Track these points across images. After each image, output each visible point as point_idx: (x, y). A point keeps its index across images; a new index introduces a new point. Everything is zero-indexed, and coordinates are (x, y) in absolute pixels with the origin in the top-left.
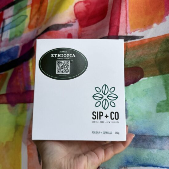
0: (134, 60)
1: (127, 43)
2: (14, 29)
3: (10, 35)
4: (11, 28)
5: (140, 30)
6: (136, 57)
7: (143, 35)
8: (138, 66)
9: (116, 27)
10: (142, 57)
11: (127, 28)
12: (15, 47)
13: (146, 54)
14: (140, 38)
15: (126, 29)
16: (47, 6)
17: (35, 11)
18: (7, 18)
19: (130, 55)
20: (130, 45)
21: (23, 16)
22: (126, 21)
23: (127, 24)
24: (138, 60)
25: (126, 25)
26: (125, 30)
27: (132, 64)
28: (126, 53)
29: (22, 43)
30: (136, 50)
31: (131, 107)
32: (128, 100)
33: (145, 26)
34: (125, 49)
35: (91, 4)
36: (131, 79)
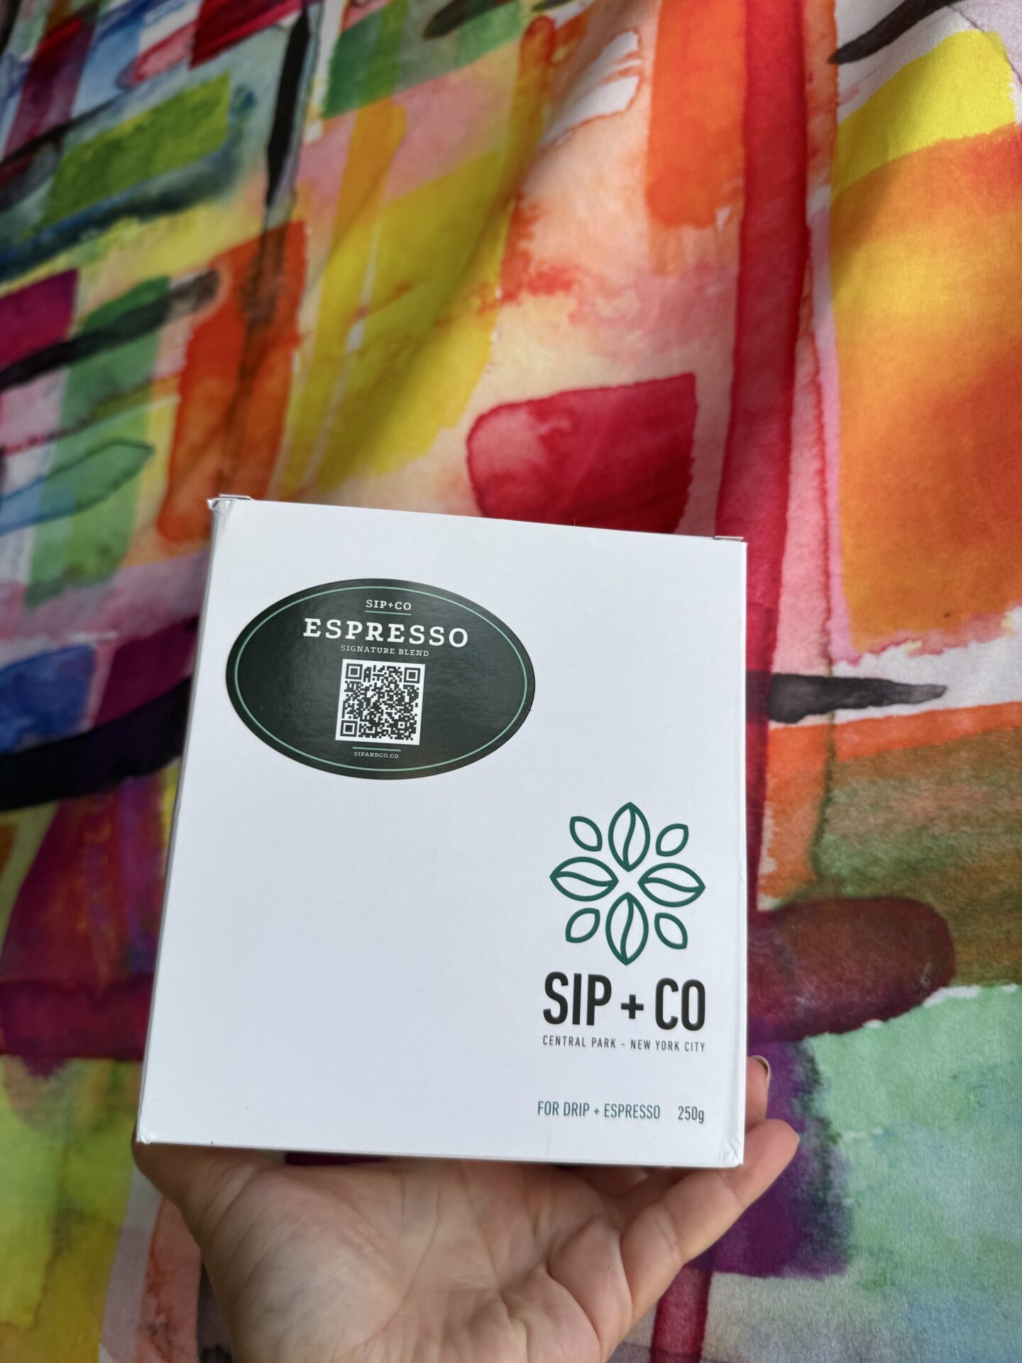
0: (884, 851)
1: (833, 727)
2: (62, 529)
3: (38, 562)
4: (40, 518)
5: (918, 644)
6: (899, 828)
7: (940, 681)
8: (909, 895)
9: (755, 616)
10: (936, 831)
11: (831, 625)
12: (64, 650)
13: (967, 818)
14: (917, 694)
15: (825, 632)
16: (282, 402)
17: (202, 420)
18: (17, 449)
19: (853, 812)
21: (122, 442)
22: (822, 579)
23: (828, 599)
24: (913, 853)
25: (821, 605)
26: (815, 636)
27: (873, 879)
28: (828, 790)
29: (114, 626)
30: (892, 782)
31: (871, 1187)
32: (848, 1136)
33: (947, 615)
34: (820, 766)
35: (576, 427)
36: (869, 985)
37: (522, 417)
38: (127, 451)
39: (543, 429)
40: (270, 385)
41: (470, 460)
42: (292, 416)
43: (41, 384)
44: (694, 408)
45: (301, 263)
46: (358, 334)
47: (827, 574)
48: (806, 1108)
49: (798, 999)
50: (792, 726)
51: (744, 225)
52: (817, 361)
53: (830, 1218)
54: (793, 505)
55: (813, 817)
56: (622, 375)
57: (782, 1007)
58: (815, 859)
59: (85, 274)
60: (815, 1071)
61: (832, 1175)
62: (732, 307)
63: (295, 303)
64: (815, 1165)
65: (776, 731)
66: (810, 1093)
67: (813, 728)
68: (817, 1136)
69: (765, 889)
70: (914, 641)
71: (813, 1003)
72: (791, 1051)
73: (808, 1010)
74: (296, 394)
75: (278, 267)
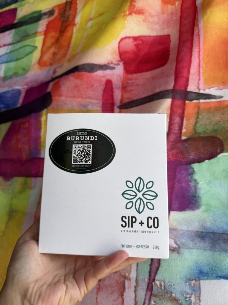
0: (210, 128)
1: (199, 103)
2: (13, 64)
3: (5, 72)
4: (7, 62)
5: (217, 88)
6: (213, 123)
7: (222, 95)
8: (215, 136)
9: (184, 79)
10: (221, 123)
11: (200, 82)
12: (13, 90)
13: (227, 121)
14: (217, 97)
15: (198, 83)
18: (0, 47)
19: (203, 120)
20: (204, 106)
22: (198, 73)
23: (199, 77)
24: (216, 128)
25: (198, 78)
26: (196, 84)
27: (207, 133)
28: (198, 116)
29: (26, 85)
30: (211, 114)
31: (205, 192)
32: (201, 183)
33: (224, 82)
34: (196, 111)
35: (143, 43)
36: (206, 153)
37: (131, 40)
38: (30, 47)
39: (136, 43)
40: (68, 34)
41: (119, 47)
42: (73, 40)
43: (7, 33)
44: (170, 41)
45: (76, 9)
46: (90, 24)
47: (199, 72)
48: (192, 178)
49: (190, 157)
50: (191, 102)
51: (182, 6)
52: (199, 30)
53: (197, 199)
54: (193, 57)
55: (194, 121)
56: (154, 34)
57: (187, 158)
58: (195, 129)
59: (19, 9)
60: (194, 171)
61: (197, 191)
62: (179, 22)
63: (74, 17)
64: (194, 189)
65: (187, 103)
66: (192, 175)
67: (195, 103)
68: (194, 183)
69: (183, 135)
70: (217, 87)
71: (193, 157)
72: (188, 167)
73: (192, 159)
74: (74, 36)
75: (70, 10)
